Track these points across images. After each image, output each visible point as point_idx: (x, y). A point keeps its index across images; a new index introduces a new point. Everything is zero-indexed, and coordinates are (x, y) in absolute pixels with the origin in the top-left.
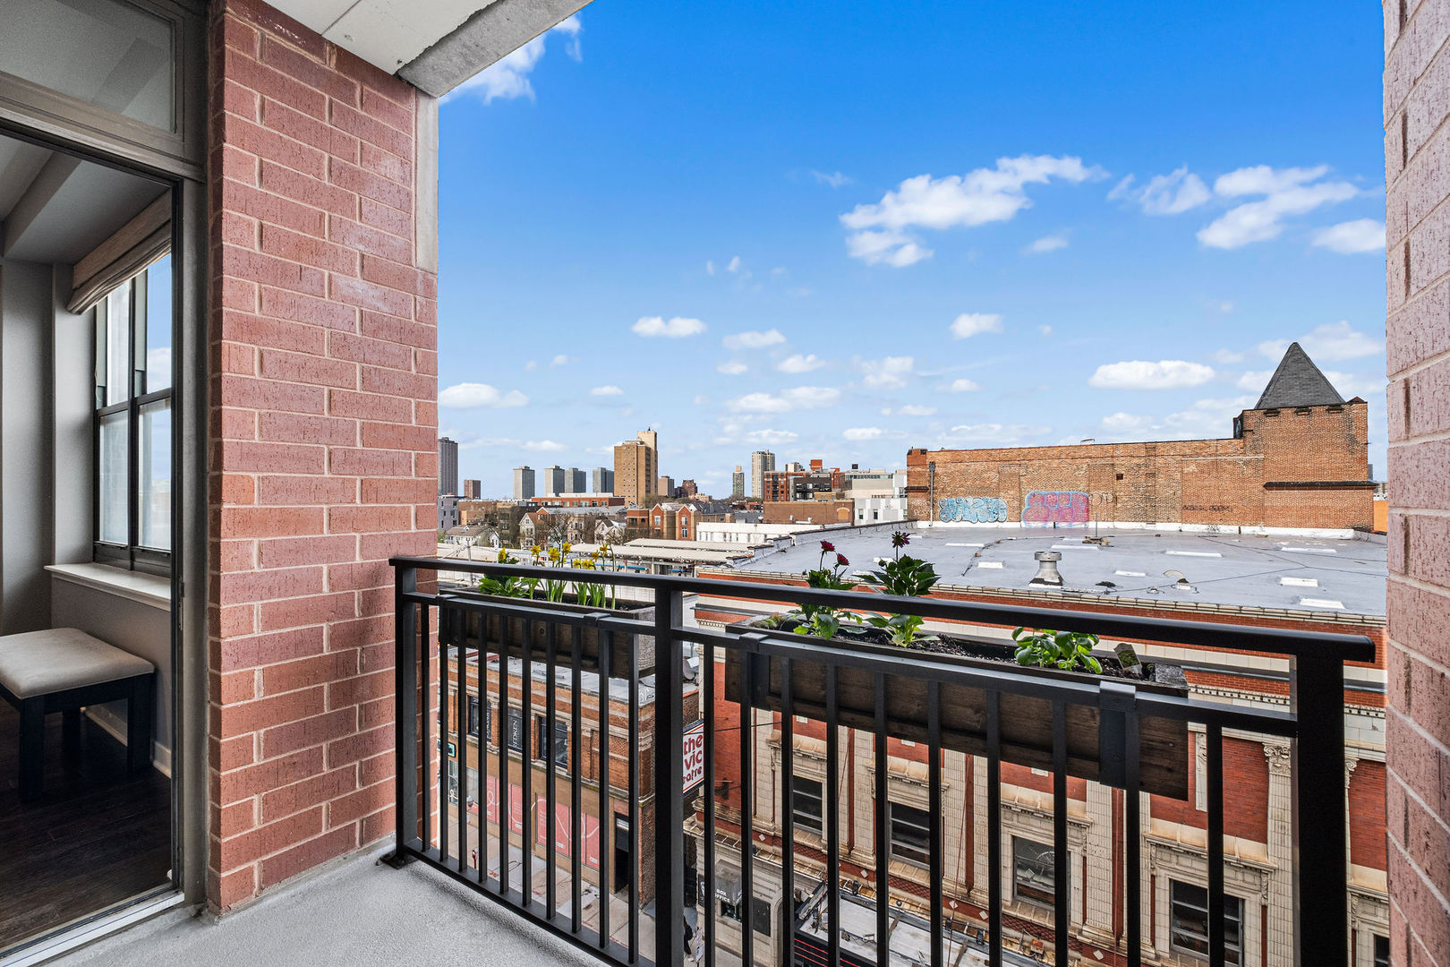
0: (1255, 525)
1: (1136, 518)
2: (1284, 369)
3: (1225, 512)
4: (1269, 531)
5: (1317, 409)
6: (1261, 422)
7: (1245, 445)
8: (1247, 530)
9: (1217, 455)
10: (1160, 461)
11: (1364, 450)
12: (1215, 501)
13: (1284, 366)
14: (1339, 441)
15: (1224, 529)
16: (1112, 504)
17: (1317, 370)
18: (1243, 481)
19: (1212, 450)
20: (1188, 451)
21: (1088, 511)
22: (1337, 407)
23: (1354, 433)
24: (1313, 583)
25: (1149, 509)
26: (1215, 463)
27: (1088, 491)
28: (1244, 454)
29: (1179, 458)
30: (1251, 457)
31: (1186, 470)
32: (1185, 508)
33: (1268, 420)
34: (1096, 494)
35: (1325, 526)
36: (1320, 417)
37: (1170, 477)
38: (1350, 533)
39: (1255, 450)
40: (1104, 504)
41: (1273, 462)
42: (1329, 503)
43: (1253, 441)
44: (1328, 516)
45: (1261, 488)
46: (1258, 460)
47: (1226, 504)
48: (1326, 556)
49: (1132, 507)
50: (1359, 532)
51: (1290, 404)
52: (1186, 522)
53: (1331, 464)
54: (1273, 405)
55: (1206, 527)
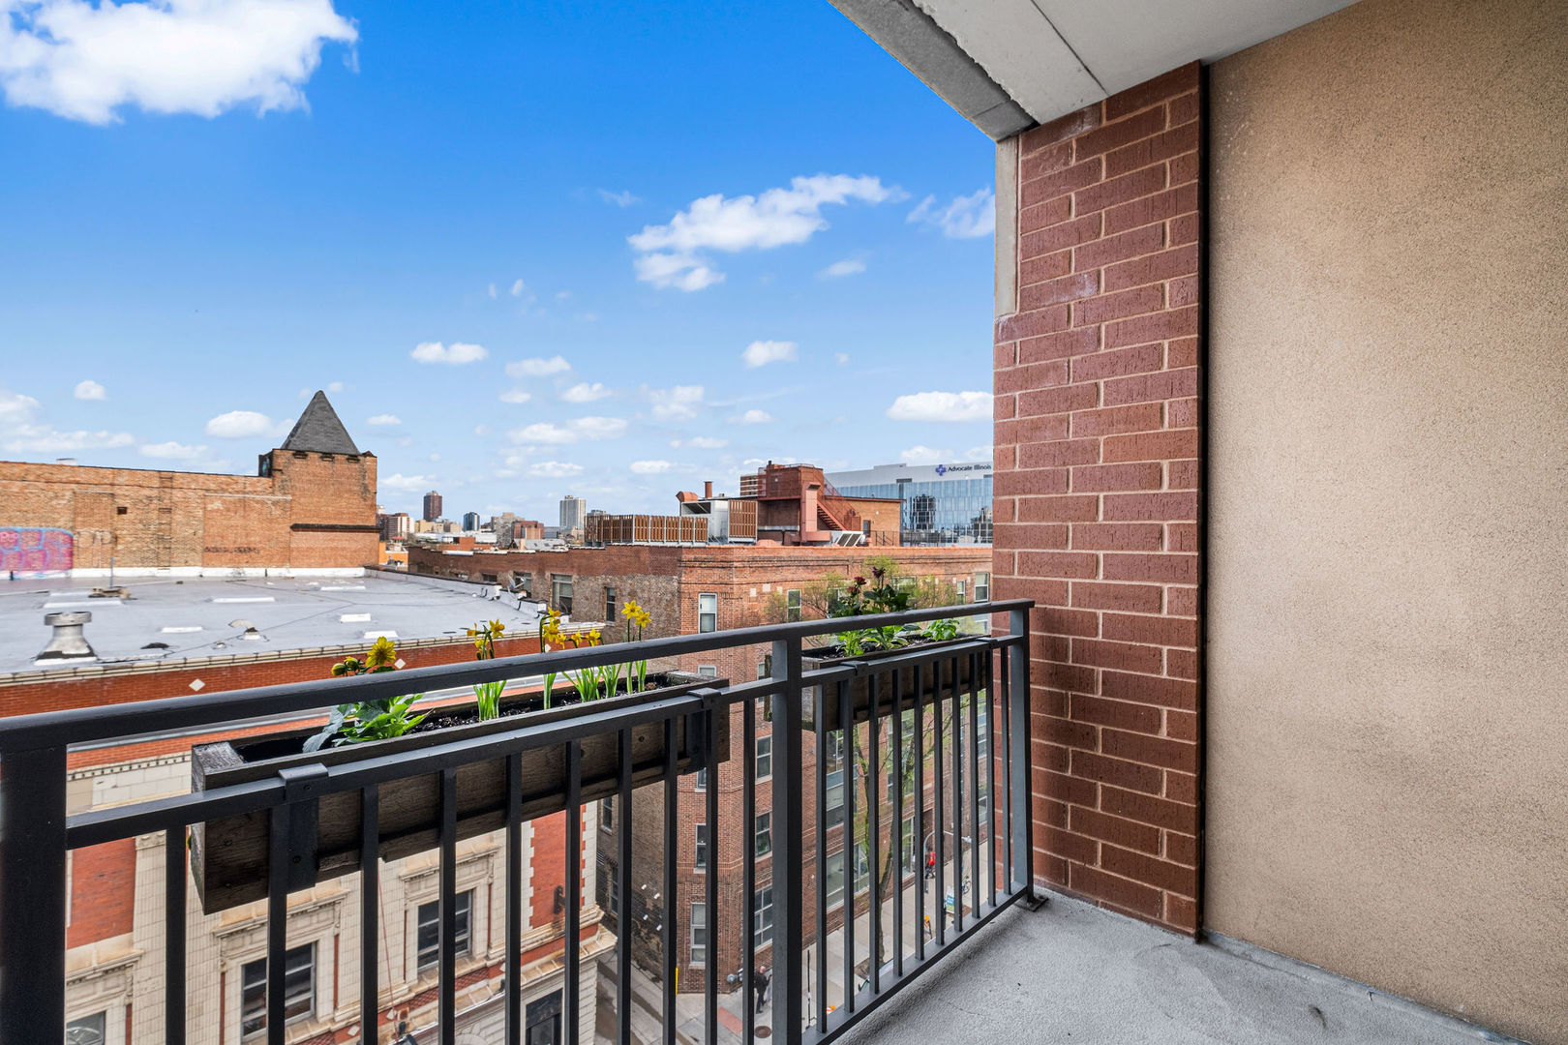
0: (282, 566)
1: (143, 562)
2: (311, 414)
3: (253, 554)
4: (295, 572)
5: (339, 457)
6: (290, 463)
7: (274, 485)
8: (273, 572)
9: (244, 493)
10: (178, 495)
11: (374, 498)
12: (242, 542)
13: (309, 412)
14: (356, 488)
15: (251, 572)
16: (111, 546)
17: (339, 421)
18: (271, 521)
19: (239, 487)
20: (213, 486)
21: (71, 554)
22: (354, 457)
23: (366, 482)
24: (367, 617)
25: (163, 550)
26: (244, 502)
27: (72, 528)
28: (273, 493)
29: (201, 493)
30: (279, 497)
31: (210, 507)
32: (207, 550)
33: (296, 461)
34: (86, 532)
35: (342, 566)
36: (341, 465)
37: (189, 514)
38: (361, 571)
39: (283, 490)
40: (97, 546)
41: (300, 504)
42: (346, 544)
43: (282, 481)
44: (345, 557)
45: (289, 529)
46: (286, 501)
47: (252, 546)
48: (360, 592)
49: (139, 550)
50: (369, 571)
51: (317, 448)
52: (208, 565)
53: (347, 509)
54: (301, 448)
55: (231, 570)
